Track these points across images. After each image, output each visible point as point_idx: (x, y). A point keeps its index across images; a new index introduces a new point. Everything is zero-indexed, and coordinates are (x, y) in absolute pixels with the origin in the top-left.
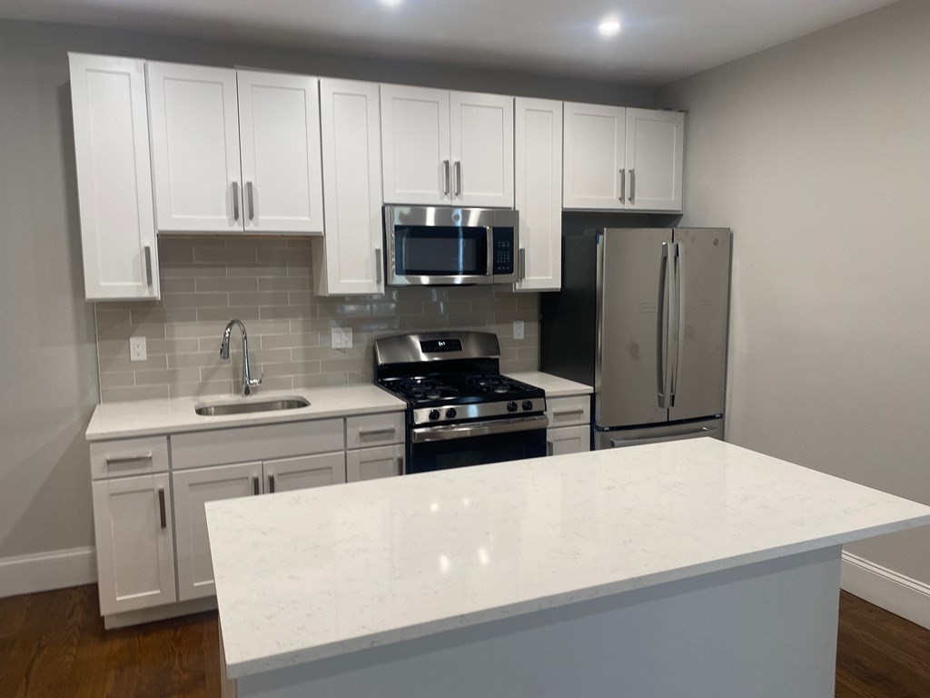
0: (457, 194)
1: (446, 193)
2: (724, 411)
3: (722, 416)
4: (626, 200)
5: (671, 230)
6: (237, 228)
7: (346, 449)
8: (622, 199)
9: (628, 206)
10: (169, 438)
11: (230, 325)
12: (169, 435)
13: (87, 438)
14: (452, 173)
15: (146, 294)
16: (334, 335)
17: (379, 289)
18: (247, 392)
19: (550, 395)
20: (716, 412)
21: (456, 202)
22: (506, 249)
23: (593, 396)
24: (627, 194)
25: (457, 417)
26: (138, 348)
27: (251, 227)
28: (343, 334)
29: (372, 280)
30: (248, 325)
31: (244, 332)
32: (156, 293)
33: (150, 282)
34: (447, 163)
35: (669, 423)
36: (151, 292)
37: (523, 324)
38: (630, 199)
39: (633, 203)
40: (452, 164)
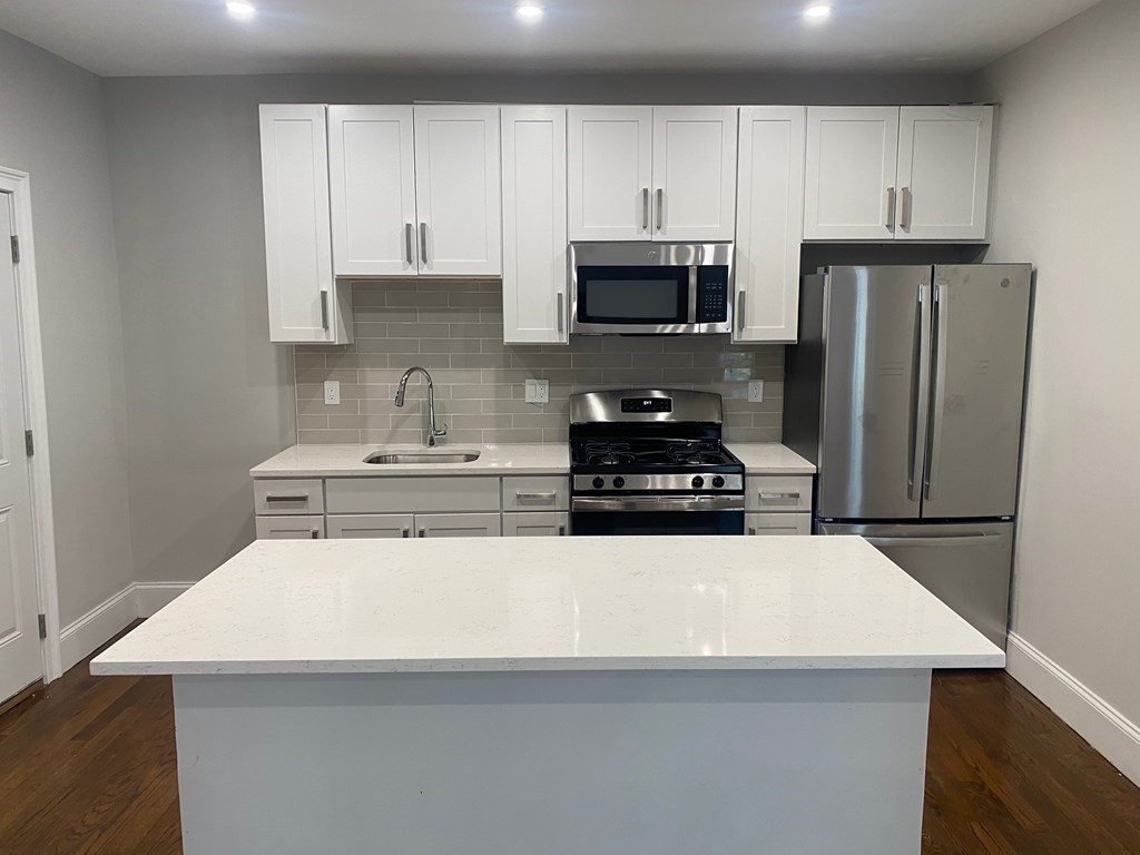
0: (659, 228)
1: (645, 227)
2: (1016, 512)
3: (1013, 519)
4: (898, 227)
5: (930, 267)
6: (411, 272)
7: (501, 511)
8: (890, 226)
9: (900, 235)
10: (324, 482)
11: (409, 372)
12: (324, 479)
13: (251, 474)
14: (653, 203)
15: (323, 339)
16: (527, 387)
17: (561, 338)
18: (432, 443)
19: (752, 471)
20: (1005, 513)
21: (658, 237)
22: (718, 292)
23: (816, 477)
24: (898, 221)
25: (624, 488)
26: (332, 392)
27: (425, 271)
28: (538, 387)
29: (554, 328)
30: (435, 374)
31: (429, 380)
32: (333, 336)
33: (326, 326)
34: (646, 191)
35: (921, 521)
36: (328, 337)
37: (761, 384)
38: (902, 226)
39: (908, 232)
40: (653, 192)
